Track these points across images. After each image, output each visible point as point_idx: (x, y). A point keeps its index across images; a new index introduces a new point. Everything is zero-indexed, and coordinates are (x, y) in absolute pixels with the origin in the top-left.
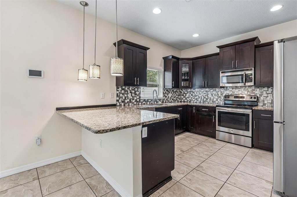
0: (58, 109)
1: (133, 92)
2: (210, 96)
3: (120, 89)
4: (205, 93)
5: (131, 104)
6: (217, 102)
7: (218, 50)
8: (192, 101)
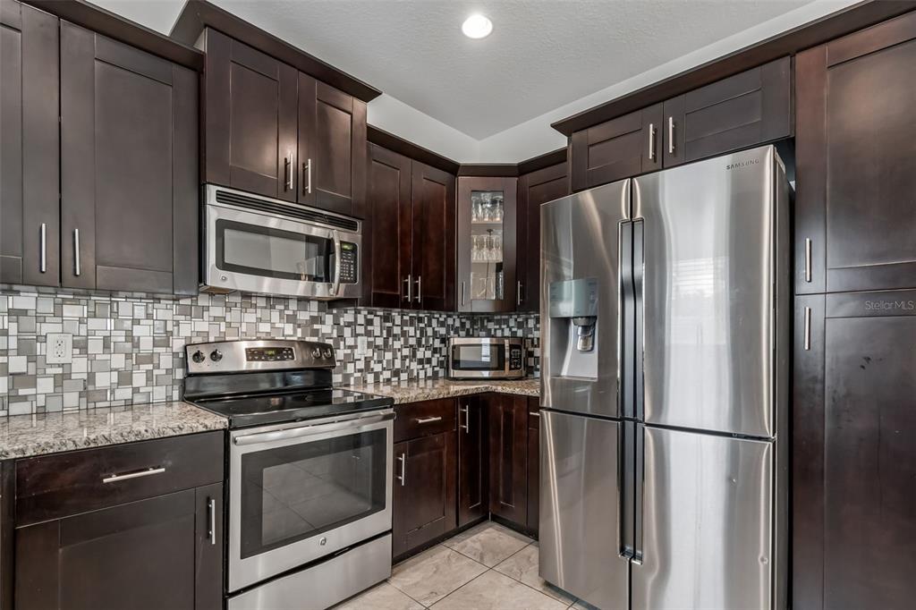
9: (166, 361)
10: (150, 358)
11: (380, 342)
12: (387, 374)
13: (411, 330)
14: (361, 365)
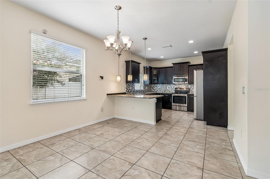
0: (108, 95)
1: (132, 86)
2: (168, 88)
3: (127, 85)
4: (165, 87)
5: (131, 93)
6: (171, 91)
7: (172, 65)
8: (158, 91)
9: (174, 89)
10: (173, 89)
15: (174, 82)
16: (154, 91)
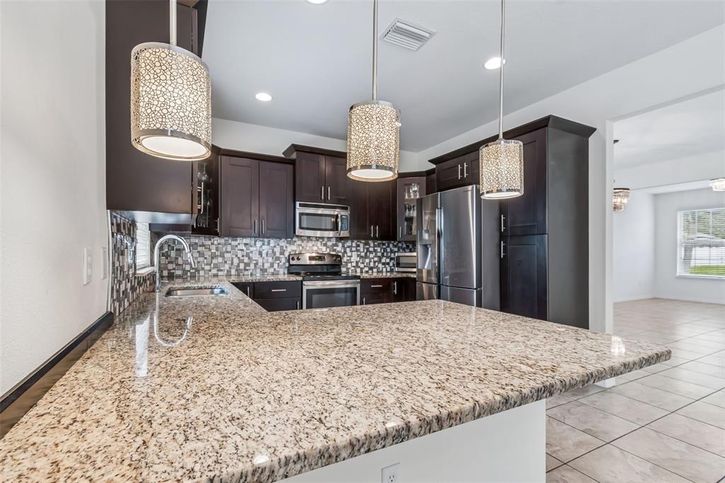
2: (255, 256)
4: (243, 250)
9: (283, 260)
10: (278, 259)
11: (363, 254)
12: (366, 269)
13: (379, 249)
14: (354, 264)
15: (301, 228)
16: (179, 272)
